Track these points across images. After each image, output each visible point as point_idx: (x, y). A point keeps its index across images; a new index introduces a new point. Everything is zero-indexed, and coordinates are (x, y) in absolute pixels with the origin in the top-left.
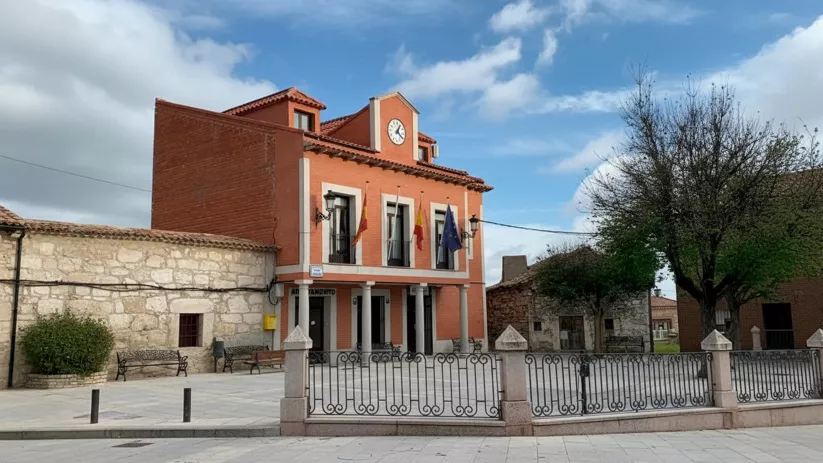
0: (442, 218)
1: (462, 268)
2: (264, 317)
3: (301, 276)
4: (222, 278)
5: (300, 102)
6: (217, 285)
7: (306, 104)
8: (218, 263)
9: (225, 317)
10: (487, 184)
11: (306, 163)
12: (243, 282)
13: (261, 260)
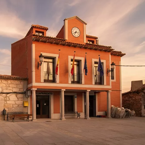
0: (97, 65)
1: (108, 84)
2: (24, 102)
3: (32, 87)
4: (7, 89)
5: (38, 28)
6: (5, 91)
7: (40, 28)
8: (5, 84)
9: (8, 102)
10: (123, 53)
11: (34, 46)
12: (15, 90)
13: (22, 83)
